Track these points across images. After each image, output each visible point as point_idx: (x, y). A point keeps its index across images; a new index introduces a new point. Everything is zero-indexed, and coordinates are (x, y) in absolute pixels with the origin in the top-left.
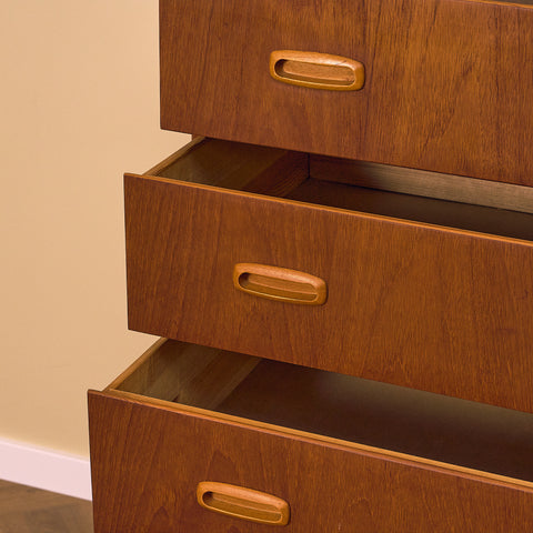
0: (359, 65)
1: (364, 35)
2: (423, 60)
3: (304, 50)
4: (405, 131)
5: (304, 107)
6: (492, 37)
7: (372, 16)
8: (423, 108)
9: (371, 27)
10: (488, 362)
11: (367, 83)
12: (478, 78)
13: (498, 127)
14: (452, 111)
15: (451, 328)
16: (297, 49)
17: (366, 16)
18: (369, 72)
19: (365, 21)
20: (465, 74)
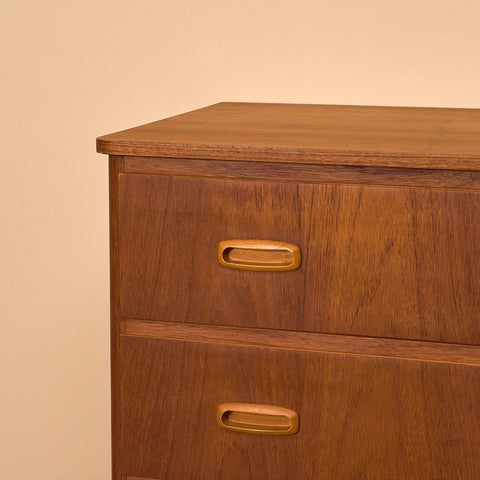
0: (296, 248)
1: (299, 222)
2: (351, 239)
3: (248, 239)
4: (338, 301)
5: (249, 288)
6: (410, 216)
7: (306, 205)
8: (353, 280)
9: (305, 215)
10: (440, 471)
11: (304, 263)
12: (399, 253)
13: (419, 292)
14: (378, 282)
15: (407, 444)
16: (242, 238)
17: (300, 205)
18: (305, 253)
19: (300, 210)
20: (388, 249)
